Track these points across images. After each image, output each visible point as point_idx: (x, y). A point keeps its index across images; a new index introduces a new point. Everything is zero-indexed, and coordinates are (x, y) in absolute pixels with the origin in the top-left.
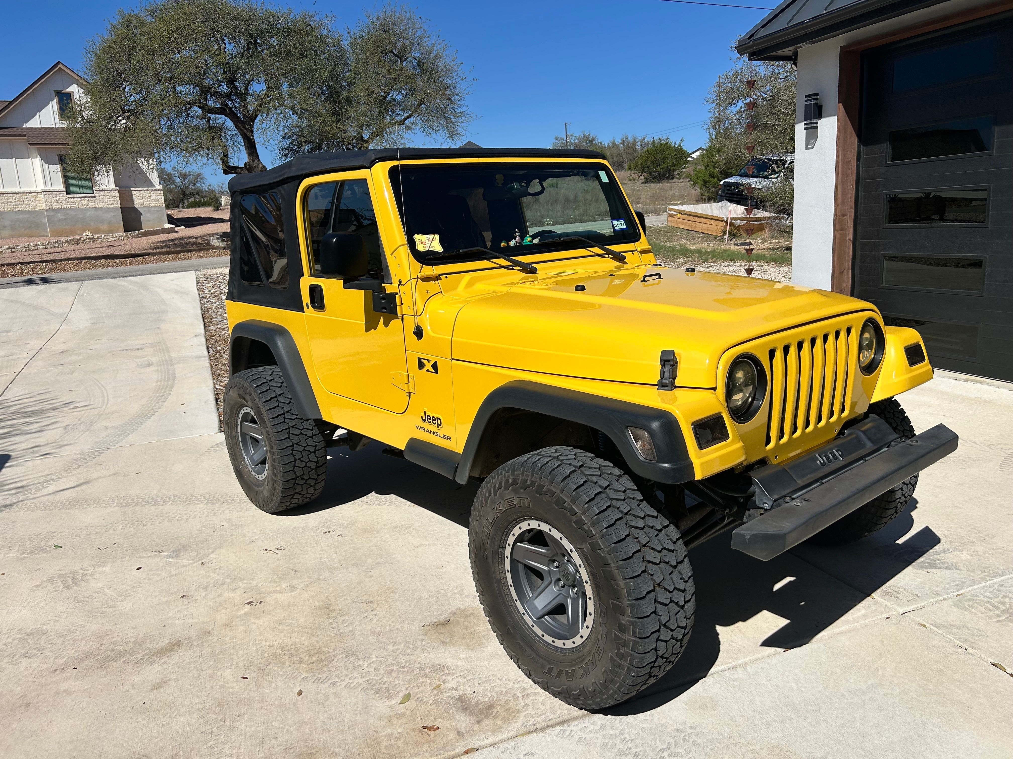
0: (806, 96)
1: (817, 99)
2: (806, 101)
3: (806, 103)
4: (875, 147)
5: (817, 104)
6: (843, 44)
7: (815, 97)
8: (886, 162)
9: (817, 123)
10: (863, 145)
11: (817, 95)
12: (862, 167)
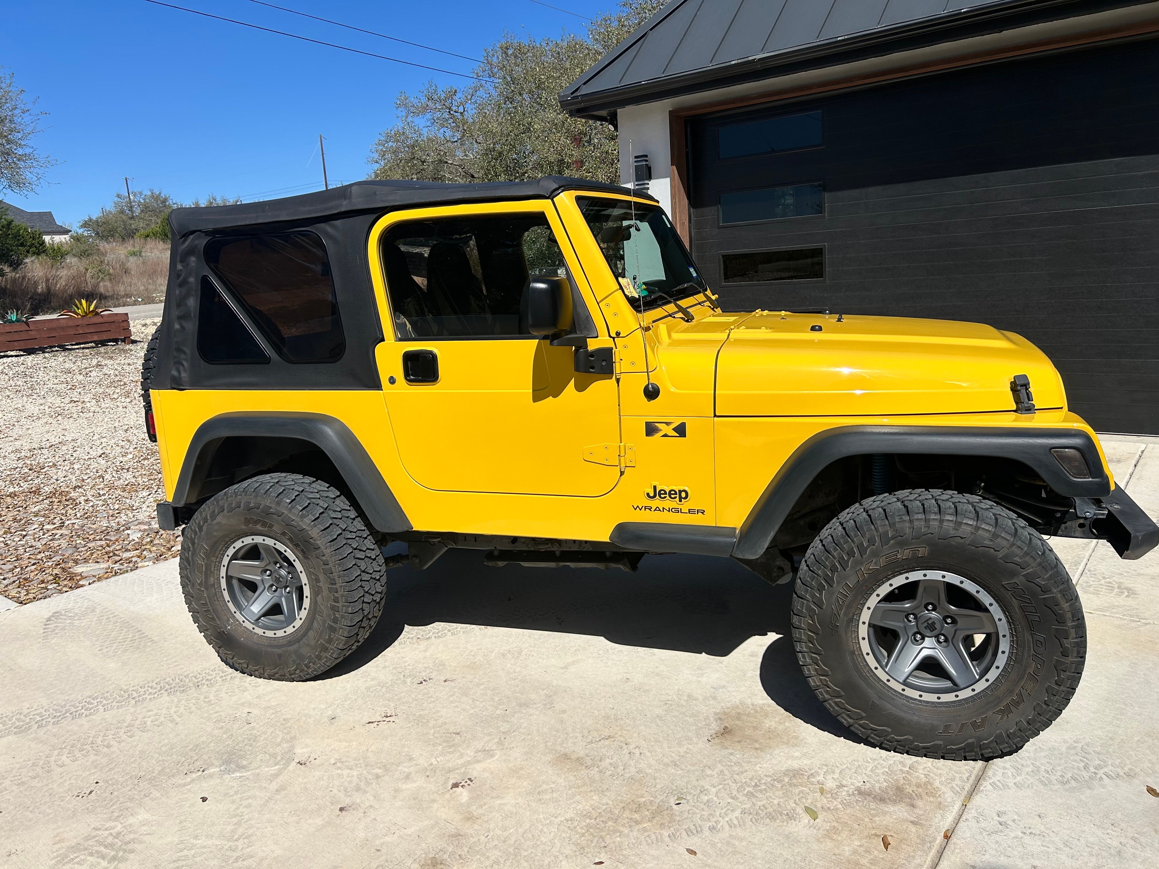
0: (636, 157)
1: (647, 161)
2: (635, 162)
3: (636, 164)
4: (707, 210)
5: (647, 165)
6: (671, 109)
7: (646, 158)
8: (719, 223)
9: (648, 184)
10: (693, 208)
11: (646, 156)
12: (694, 228)
